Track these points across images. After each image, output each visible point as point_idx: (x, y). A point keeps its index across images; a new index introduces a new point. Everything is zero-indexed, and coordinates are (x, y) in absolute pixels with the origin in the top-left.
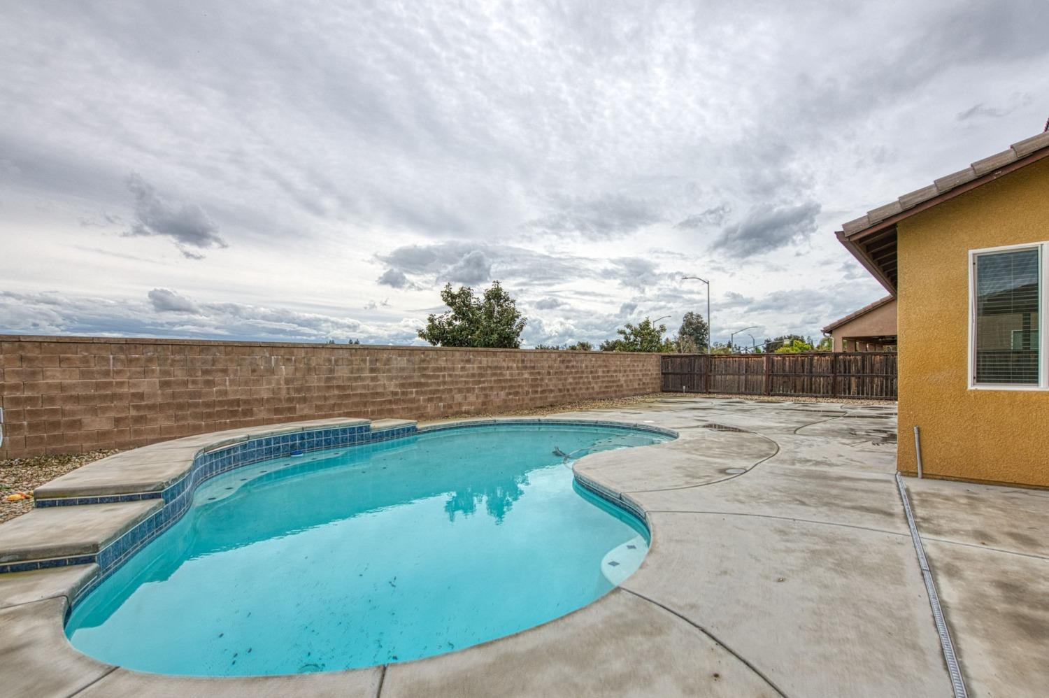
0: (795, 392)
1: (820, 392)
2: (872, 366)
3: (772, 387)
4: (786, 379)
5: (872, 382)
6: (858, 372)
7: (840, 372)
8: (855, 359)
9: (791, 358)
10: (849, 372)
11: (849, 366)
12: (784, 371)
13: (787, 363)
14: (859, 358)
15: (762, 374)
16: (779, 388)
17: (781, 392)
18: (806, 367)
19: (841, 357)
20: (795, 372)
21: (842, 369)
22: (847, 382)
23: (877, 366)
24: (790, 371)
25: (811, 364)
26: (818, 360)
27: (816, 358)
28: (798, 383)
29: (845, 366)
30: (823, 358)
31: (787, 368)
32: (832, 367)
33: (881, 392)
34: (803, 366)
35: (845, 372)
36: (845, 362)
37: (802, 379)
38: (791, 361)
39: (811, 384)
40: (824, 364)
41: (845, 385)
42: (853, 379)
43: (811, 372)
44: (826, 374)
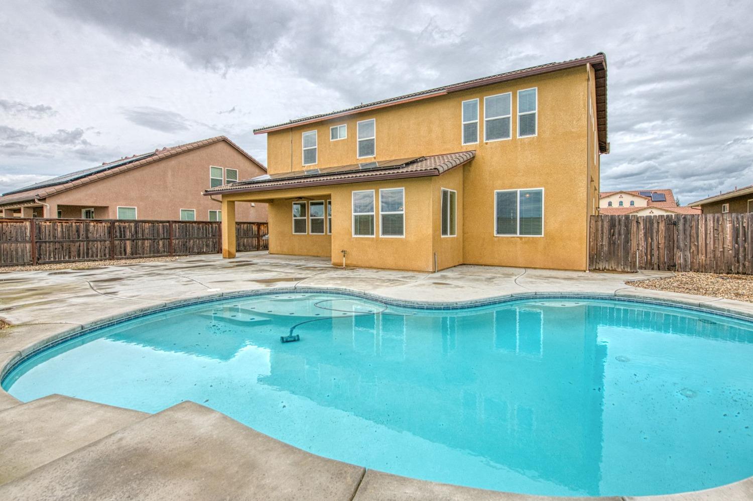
0: (70, 257)
1: (97, 256)
2: (143, 231)
3: (40, 255)
4: (57, 245)
5: (143, 244)
6: (132, 236)
7: (116, 237)
8: (129, 225)
9: (64, 224)
10: (125, 237)
11: (124, 231)
12: (54, 237)
13: (59, 229)
14: (132, 224)
15: (24, 241)
16: (50, 255)
17: (52, 259)
18: (82, 233)
19: (117, 224)
20: (69, 238)
21: (118, 234)
22: (123, 245)
23: (147, 231)
24: (63, 237)
25: (87, 230)
26: (94, 226)
27: (92, 224)
28: (72, 249)
29: (121, 231)
30: (99, 224)
31: (60, 235)
32: (109, 233)
33: (150, 251)
34: (78, 231)
35: (121, 237)
36: (120, 228)
37: (77, 244)
38: (64, 227)
39: (88, 249)
40: (100, 230)
41: (121, 248)
42: (128, 243)
43: (87, 237)
44: (103, 239)
